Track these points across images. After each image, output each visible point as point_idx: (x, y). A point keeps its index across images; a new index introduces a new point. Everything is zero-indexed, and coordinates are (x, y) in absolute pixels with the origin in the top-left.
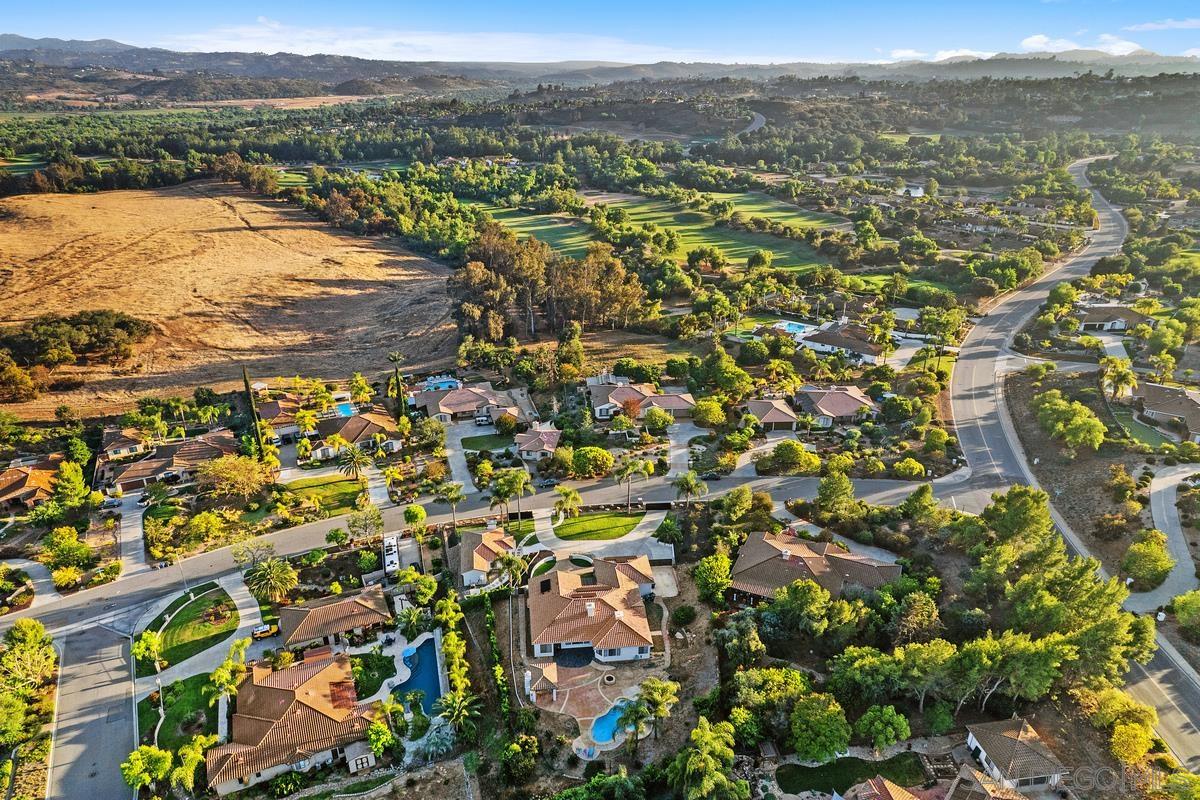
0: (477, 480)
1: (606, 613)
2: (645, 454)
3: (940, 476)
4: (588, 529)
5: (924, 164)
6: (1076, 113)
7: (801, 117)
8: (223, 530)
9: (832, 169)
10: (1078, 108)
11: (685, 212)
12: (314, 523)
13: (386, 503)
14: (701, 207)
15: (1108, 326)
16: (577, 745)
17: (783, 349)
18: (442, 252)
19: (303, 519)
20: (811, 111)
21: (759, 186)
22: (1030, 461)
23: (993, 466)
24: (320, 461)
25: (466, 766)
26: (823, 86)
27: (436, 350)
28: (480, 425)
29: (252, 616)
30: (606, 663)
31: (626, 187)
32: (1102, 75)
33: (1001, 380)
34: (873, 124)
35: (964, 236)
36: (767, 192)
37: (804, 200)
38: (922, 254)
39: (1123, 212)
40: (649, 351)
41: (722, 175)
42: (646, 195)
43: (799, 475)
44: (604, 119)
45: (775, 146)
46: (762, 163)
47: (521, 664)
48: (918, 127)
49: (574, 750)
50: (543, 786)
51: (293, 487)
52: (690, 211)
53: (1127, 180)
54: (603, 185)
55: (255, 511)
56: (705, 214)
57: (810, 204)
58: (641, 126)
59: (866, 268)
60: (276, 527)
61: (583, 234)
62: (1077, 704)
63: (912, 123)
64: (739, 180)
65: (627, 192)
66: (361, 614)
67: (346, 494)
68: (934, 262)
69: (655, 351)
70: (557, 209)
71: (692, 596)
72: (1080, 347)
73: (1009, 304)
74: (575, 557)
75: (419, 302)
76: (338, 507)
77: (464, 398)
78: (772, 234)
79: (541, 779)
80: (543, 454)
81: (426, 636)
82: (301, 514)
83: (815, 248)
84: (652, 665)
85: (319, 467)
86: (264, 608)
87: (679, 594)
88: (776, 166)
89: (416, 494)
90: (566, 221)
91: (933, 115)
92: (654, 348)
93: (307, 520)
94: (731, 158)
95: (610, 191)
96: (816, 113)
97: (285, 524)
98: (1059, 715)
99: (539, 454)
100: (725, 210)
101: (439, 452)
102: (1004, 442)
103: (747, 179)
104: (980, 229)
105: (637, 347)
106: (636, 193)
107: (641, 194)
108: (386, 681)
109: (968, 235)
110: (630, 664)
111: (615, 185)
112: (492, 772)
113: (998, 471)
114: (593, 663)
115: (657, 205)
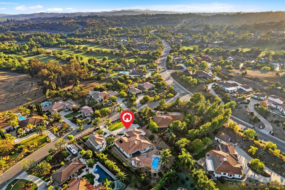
0: (78, 125)
1: (139, 142)
2: (115, 107)
3: (175, 96)
4: (116, 127)
5: (122, 34)
6: (145, 22)
7: (91, 25)
8: (6, 163)
9: (104, 37)
10: (146, 21)
11: (76, 50)
12: (37, 151)
13: (56, 138)
14: (80, 49)
15: (180, 62)
16: (153, 171)
17: (127, 77)
18: (12, 69)
19: (33, 150)
20: (93, 24)
21: (90, 42)
22: (187, 89)
23: (181, 91)
24: (25, 134)
25: (131, 188)
26: (90, 18)
27: (36, 96)
28: (66, 111)
29: (40, 182)
30: (144, 153)
31: (55, 46)
32: (146, 14)
33: (170, 75)
34: (107, 26)
35: (142, 48)
36: (93, 44)
37: (103, 45)
38: (137, 53)
39: (165, 40)
40: (96, 84)
41: (80, 41)
42: (63, 47)
43: (150, 102)
44: (37, 28)
45: (89, 32)
46: (87, 37)
47: (127, 161)
48: (116, 26)
49: (153, 172)
50: (153, 182)
51: (22, 143)
52: (77, 50)
53: (163, 34)
54: (48, 46)
55: (14, 154)
56: (82, 50)
57: (105, 45)
58: (49, 30)
59: (127, 58)
60: (25, 156)
61: (53, 59)
62: (225, 127)
63: (115, 25)
64: (84, 41)
65: (56, 47)
66: (76, 166)
67: (42, 139)
68: (141, 55)
69: (97, 84)
70: (40, 54)
71: (150, 133)
72: (178, 67)
73: (160, 61)
74: (119, 133)
75: (18, 84)
76: (42, 144)
77: (58, 106)
78: (102, 53)
79: (151, 181)
80: (91, 114)
81: (96, 165)
82: (31, 150)
83: (114, 55)
84: (153, 149)
85: (26, 136)
86: (42, 178)
87: (146, 133)
88: (91, 37)
89: (64, 133)
90: (46, 56)
91: (118, 23)
92: (96, 83)
93: (35, 150)
94: (79, 36)
95: (51, 47)
96: (94, 24)
97: (28, 154)
98: (223, 129)
99: (90, 114)
100: (87, 49)
101: (60, 121)
102: (179, 86)
103: (86, 41)
104: (144, 46)
105: (92, 84)
106: (59, 47)
107: (61, 47)
108: (94, 179)
109: (143, 48)
110: (149, 151)
111: (52, 46)
112: (139, 186)
113: (183, 92)
114: (141, 154)
115: (67, 50)
